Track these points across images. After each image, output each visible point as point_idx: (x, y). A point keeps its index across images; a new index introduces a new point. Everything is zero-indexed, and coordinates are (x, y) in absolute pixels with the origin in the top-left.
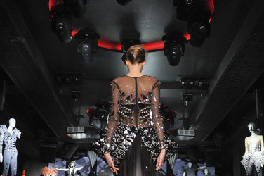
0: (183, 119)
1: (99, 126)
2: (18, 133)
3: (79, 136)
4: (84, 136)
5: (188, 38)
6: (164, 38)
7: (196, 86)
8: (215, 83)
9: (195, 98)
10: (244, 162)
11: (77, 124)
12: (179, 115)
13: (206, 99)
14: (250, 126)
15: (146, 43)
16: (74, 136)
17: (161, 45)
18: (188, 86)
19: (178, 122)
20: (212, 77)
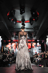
0: (34, 35)
1: (17, 37)
2: (2, 39)
3: (13, 39)
4: (14, 39)
5: (34, 20)
6: (29, 20)
7: (36, 29)
8: (40, 28)
9: (36, 31)
10: (46, 43)
11: (13, 37)
12: (33, 34)
13: (38, 31)
14: (47, 36)
15: (26, 21)
16: (12, 39)
17: (29, 21)
18: (34, 29)
19: (33, 36)
20: (39, 27)
